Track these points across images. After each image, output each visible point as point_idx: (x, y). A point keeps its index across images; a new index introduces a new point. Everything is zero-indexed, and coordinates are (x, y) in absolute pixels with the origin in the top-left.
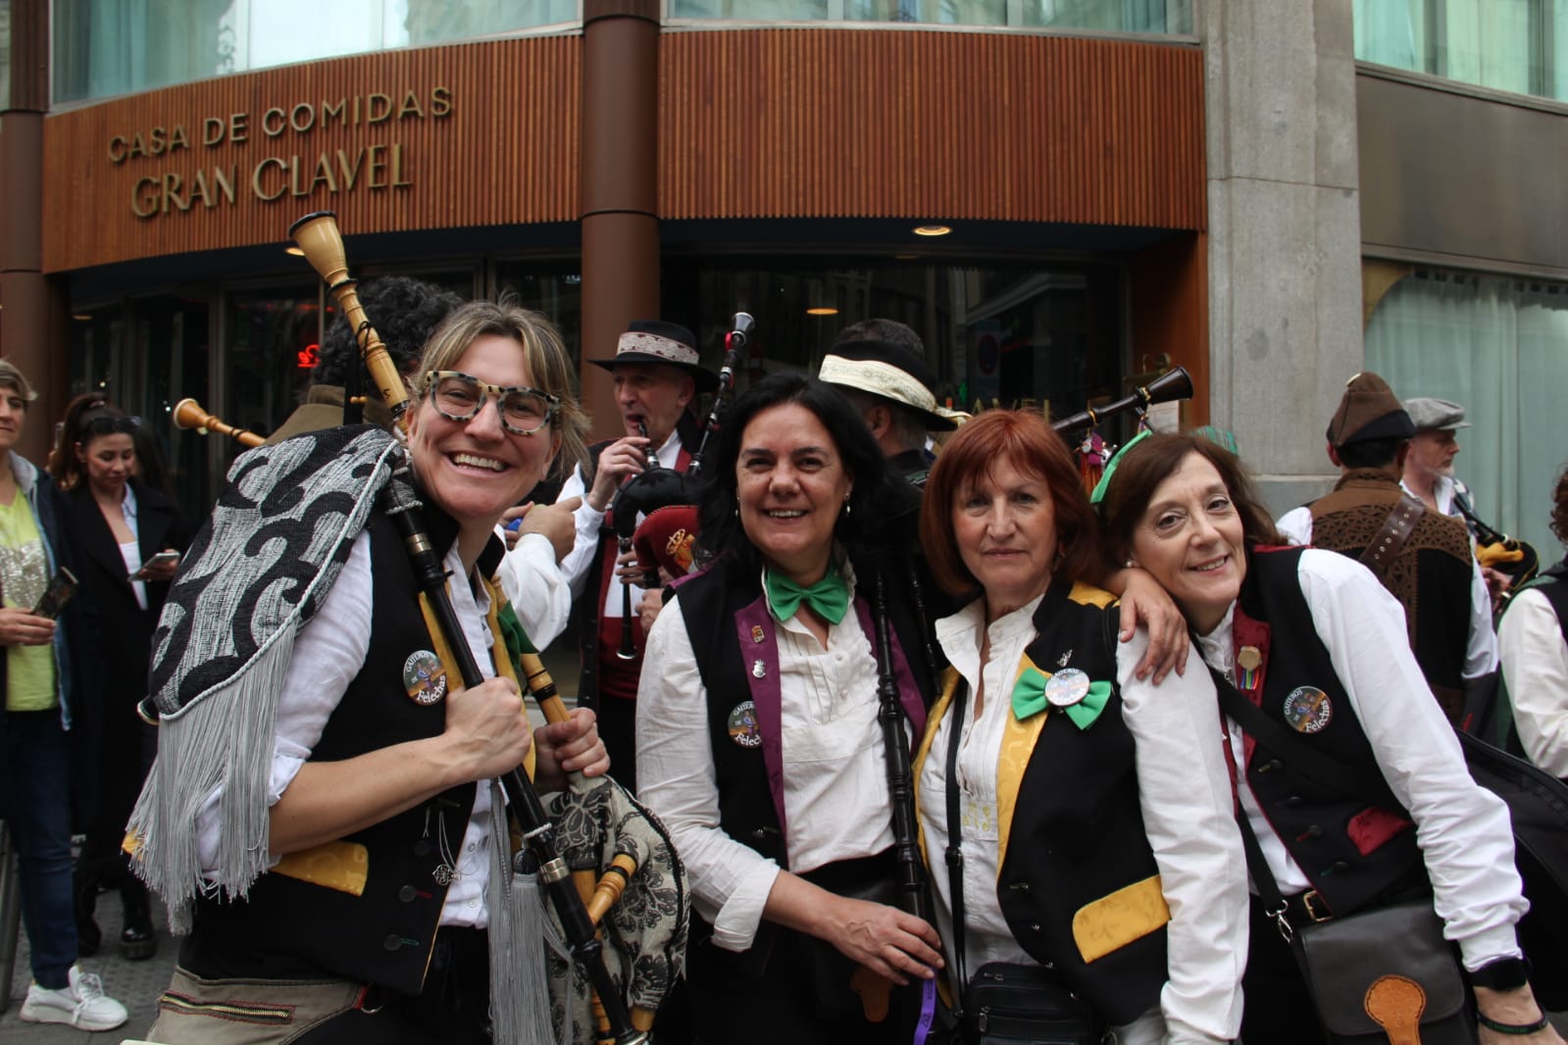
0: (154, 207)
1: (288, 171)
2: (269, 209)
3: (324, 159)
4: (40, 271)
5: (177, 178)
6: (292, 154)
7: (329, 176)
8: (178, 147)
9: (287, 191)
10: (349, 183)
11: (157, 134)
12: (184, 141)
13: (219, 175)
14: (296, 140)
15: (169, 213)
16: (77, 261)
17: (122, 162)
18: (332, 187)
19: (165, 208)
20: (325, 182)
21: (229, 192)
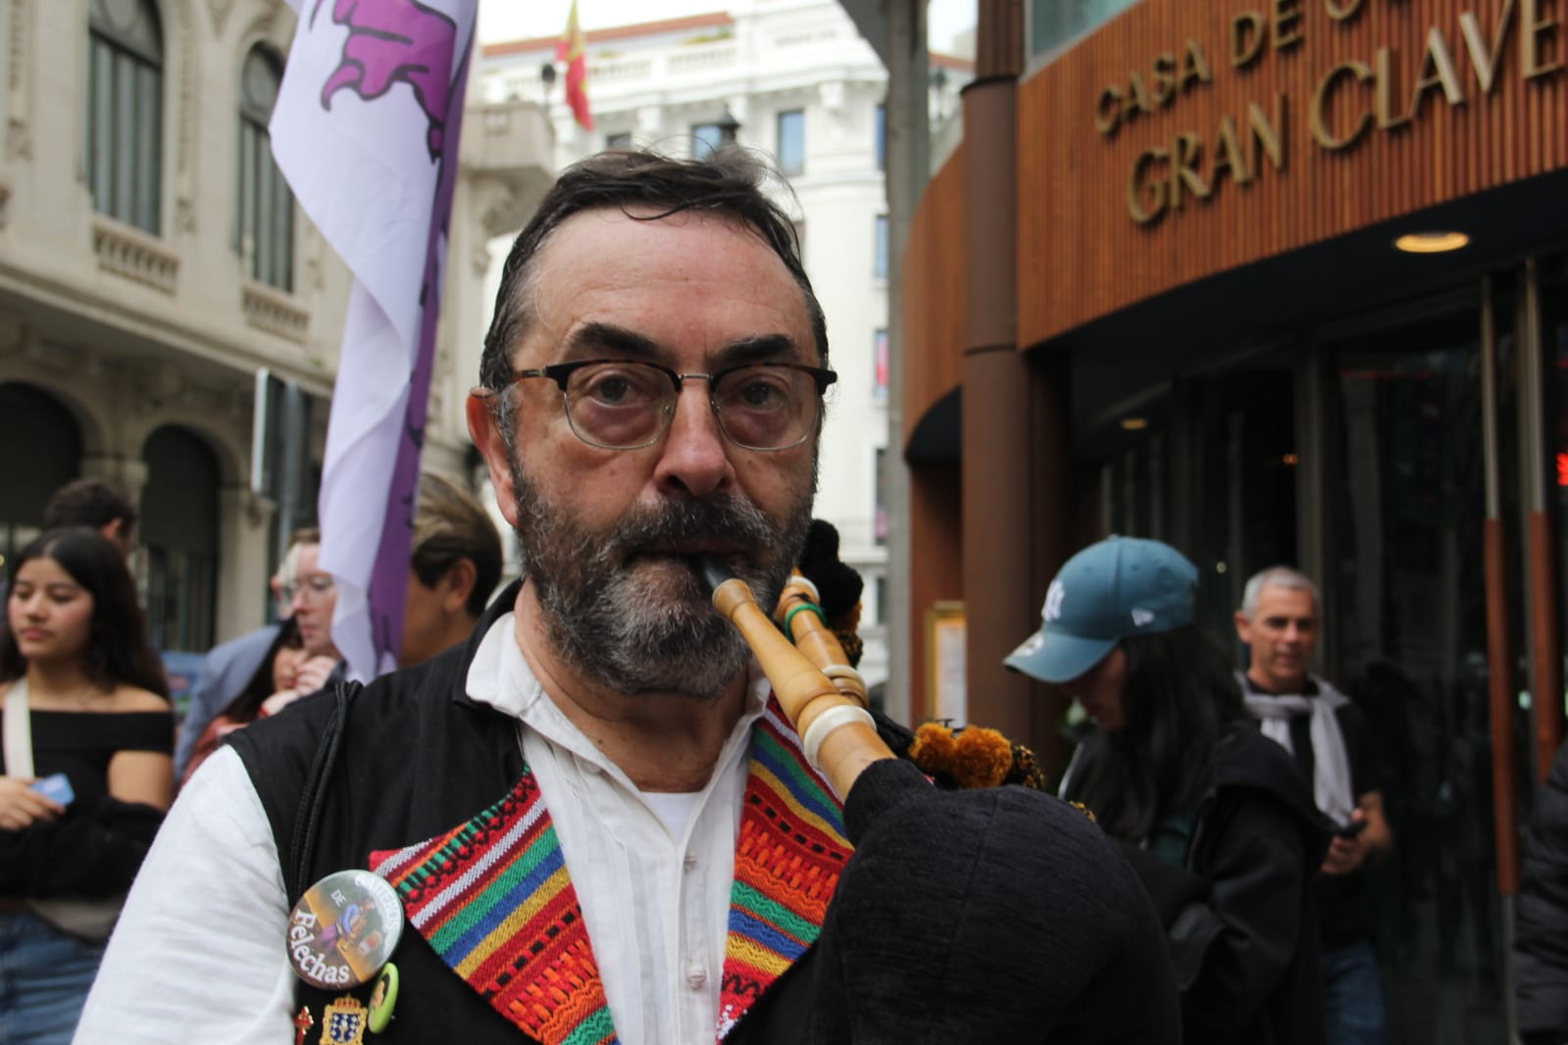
0: (1158, 203)
1: (1370, 82)
2: (1342, 167)
3: (1435, 43)
4: (1012, 347)
5: (1192, 139)
6: (1379, 45)
7: (1446, 75)
8: (1192, 82)
9: (1370, 123)
10: (1485, 78)
11: (1163, 67)
12: (1201, 69)
13: (1256, 116)
14: (1384, 20)
15: (1181, 208)
16: (1061, 322)
17: (1114, 133)
18: (1453, 94)
19: (1175, 200)
20: (1439, 88)
21: (1273, 147)
